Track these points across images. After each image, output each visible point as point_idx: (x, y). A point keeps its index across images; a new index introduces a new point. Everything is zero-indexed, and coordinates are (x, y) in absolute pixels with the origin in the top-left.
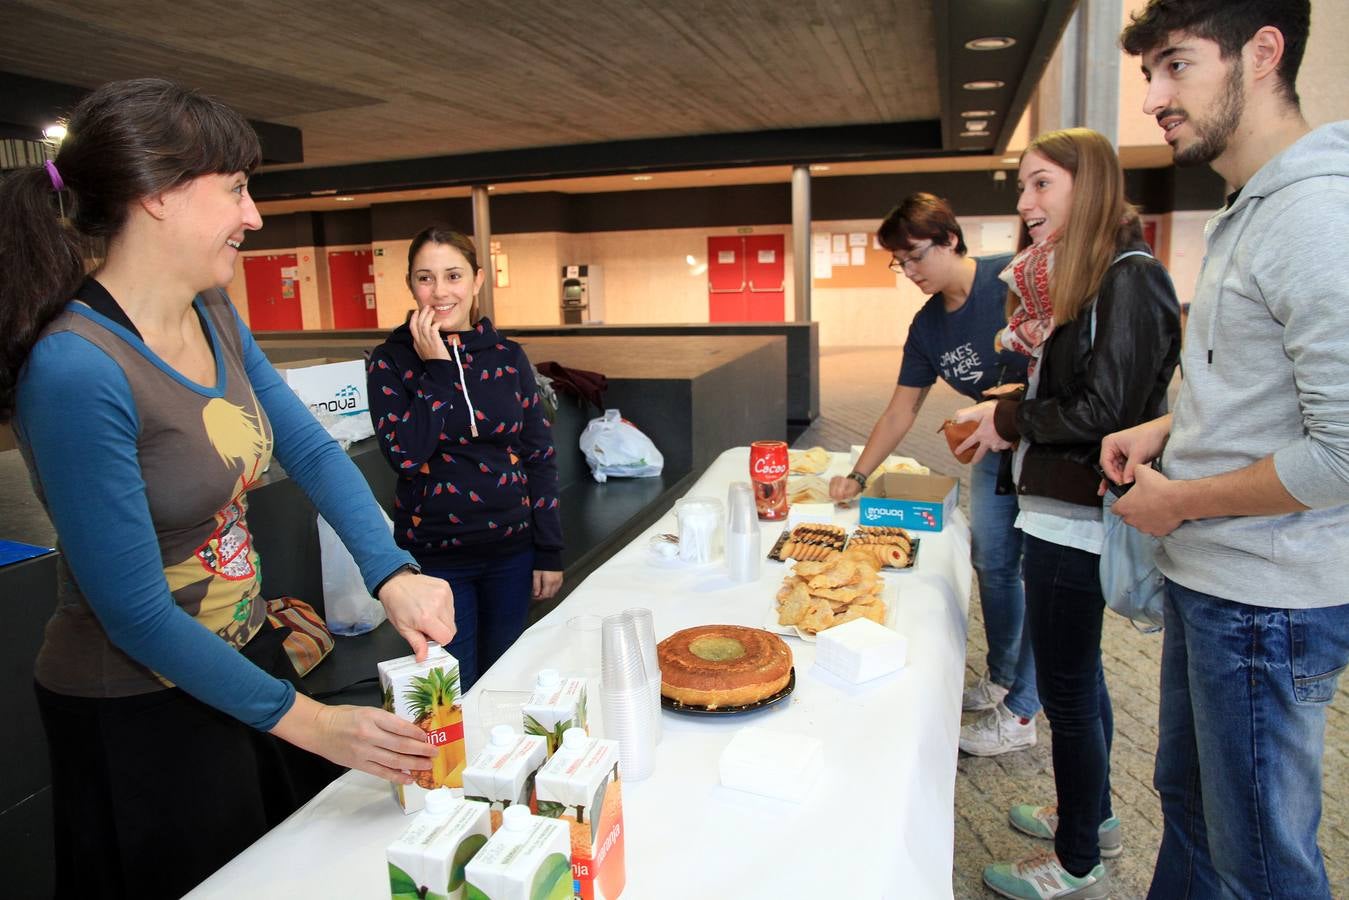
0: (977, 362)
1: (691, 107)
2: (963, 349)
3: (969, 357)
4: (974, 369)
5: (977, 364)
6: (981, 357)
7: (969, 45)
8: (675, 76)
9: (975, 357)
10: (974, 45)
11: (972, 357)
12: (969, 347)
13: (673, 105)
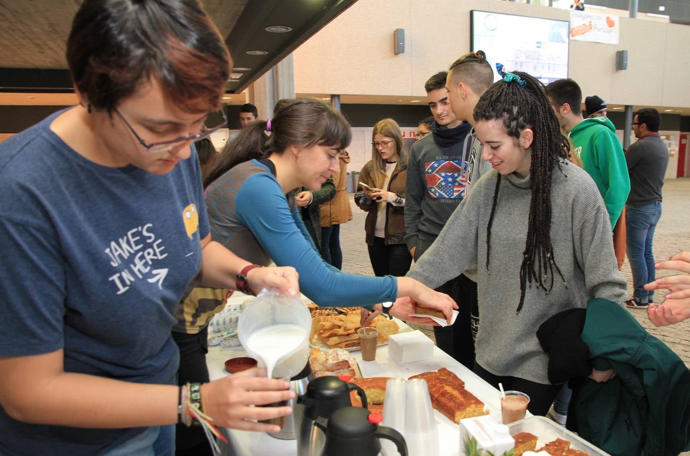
0: (162, 253)
1: (51, 49)
2: (139, 233)
3: (150, 246)
4: (157, 264)
5: (160, 257)
6: (167, 246)
7: (267, 29)
8: (51, 25)
9: (159, 246)
10: (269, 29)
11: (155, 245)
12: (149, 230)
13: (38, 45)
